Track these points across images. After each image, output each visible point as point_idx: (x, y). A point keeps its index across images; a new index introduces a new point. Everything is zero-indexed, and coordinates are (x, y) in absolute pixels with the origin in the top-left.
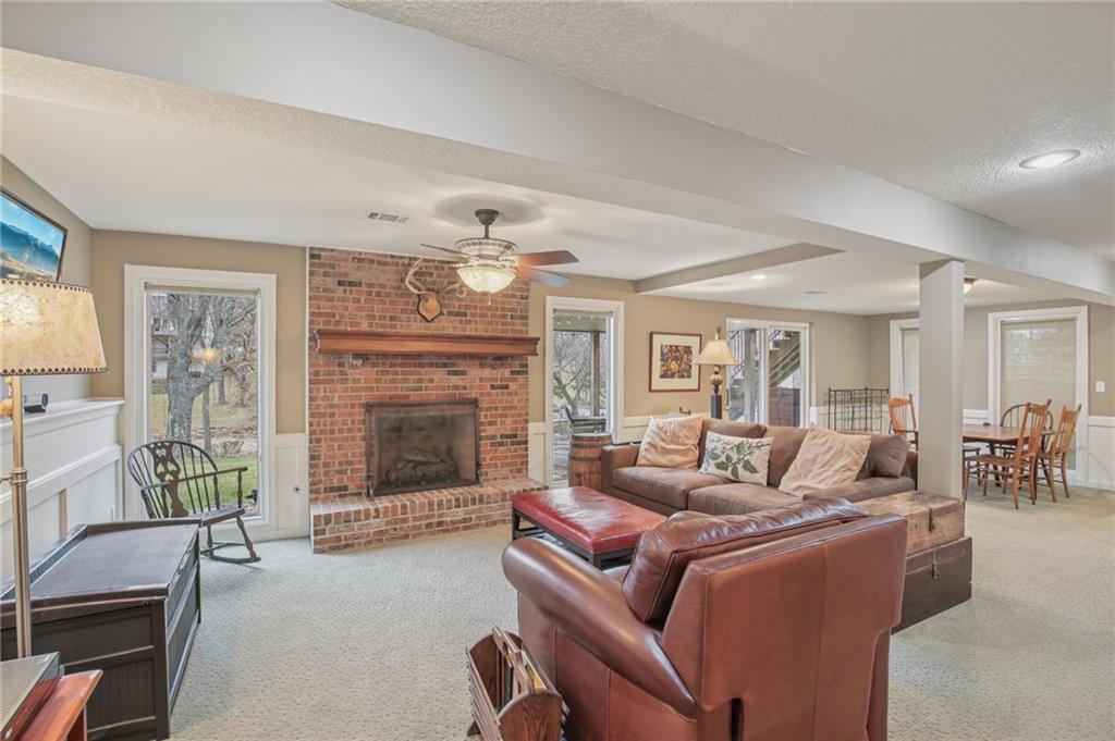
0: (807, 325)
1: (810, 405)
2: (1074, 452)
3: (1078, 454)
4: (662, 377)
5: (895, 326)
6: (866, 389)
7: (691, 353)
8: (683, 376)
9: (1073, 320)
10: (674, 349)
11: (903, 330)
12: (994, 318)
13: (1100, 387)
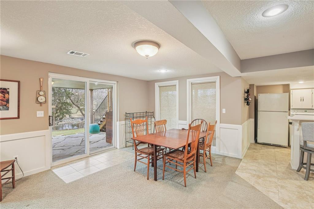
0: (116, 82)
1: (117, 121)
2: (215, 139)
3: (217, 139)
5: (157, 85)
6: (146, 112)
9: (215, 82)
11: (159, 87)
12: (189, 81)
13: (224, 111)
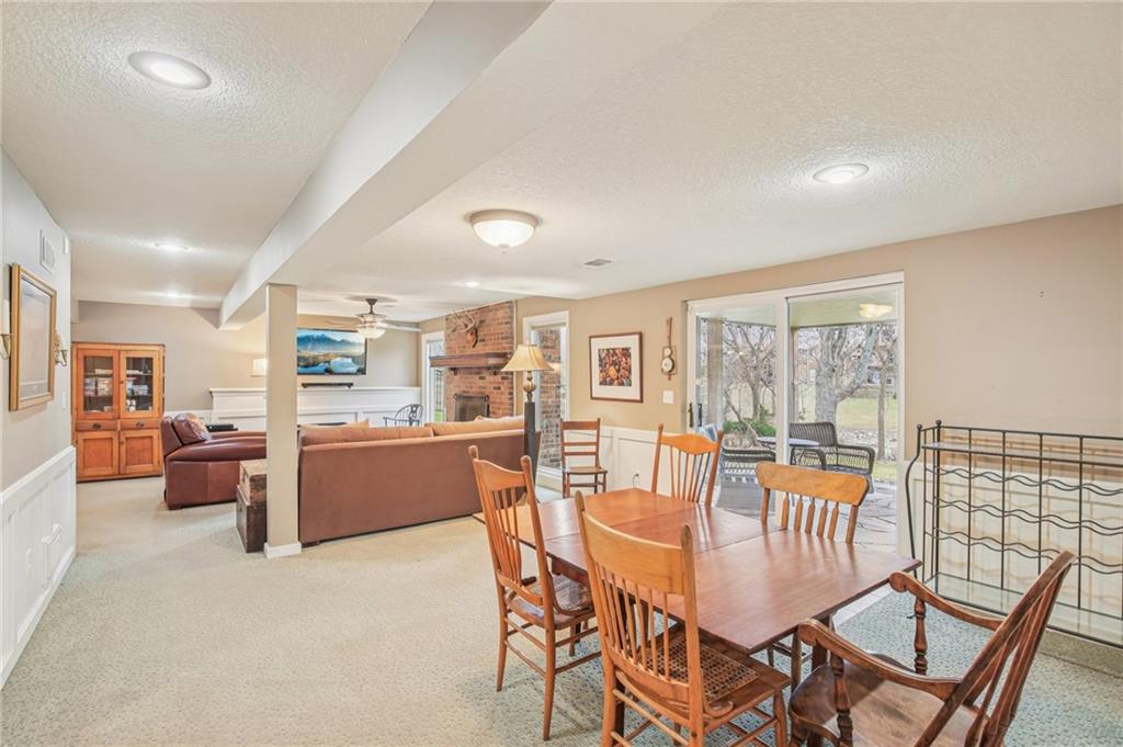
4: (601, 383)
7: (630, 356)
8: (622, 384)
10: (611, 352)
